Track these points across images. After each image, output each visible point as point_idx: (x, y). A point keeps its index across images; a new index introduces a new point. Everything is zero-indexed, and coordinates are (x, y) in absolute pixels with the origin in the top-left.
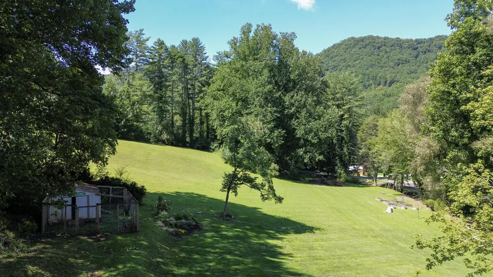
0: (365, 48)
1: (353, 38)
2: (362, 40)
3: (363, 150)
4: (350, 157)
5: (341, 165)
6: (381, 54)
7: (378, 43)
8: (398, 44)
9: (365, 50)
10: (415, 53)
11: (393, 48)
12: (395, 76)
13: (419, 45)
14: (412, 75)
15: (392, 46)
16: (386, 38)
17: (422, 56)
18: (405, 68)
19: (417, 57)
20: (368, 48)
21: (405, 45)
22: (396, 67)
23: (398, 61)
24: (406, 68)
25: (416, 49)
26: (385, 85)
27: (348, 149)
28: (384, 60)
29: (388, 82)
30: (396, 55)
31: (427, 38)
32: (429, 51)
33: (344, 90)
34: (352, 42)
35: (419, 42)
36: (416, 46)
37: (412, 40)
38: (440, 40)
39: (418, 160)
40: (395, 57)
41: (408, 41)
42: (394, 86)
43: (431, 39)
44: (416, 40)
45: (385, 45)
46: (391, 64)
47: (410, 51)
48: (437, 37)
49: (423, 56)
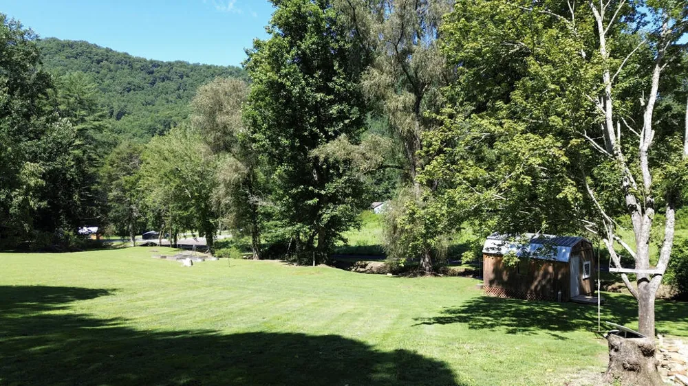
0: (76, 58)
1: (54, 40)
2: (71, 45)
3: (115, 193)
4: (84, 209)
5: (69, 223)
6: (102, 71)
7: (97, 55)
8: (126, 61)
9: (75, 61)
10: (150, 78)
11: (120, 65)
12: (125, 106)
13: (155, 69)
14: (149, 107)
15: (118, 63)
16: (108, 50)
17: (160, 84)
18: (138, 96)
19: (153, 83)
20: (80, 59)
21: (137, 64)
22: (126, 93)
23: (128, 86)
24: (140, 97)
25: (152, 73)
26: (111, 117)
27: (81, 196)
28: (107, 82)
29: (115, 114)
30: (125, 77)
31: (165, 61)
32: (168, 79)
33: (72, 100)
34: (53, 44)
35: (156, 64)
36: (151, 69)
37: (145, 60)
38: (181, 67)
39: (222, 190)
40: (123, 79)
41: (140, 60)
42: (124, 119)
43: (169, 63)
44: (151, 62)
45: (107, 60)
46: (118, 88)
47: (143, 74)
48: (178, 62)
49: (161, 84)
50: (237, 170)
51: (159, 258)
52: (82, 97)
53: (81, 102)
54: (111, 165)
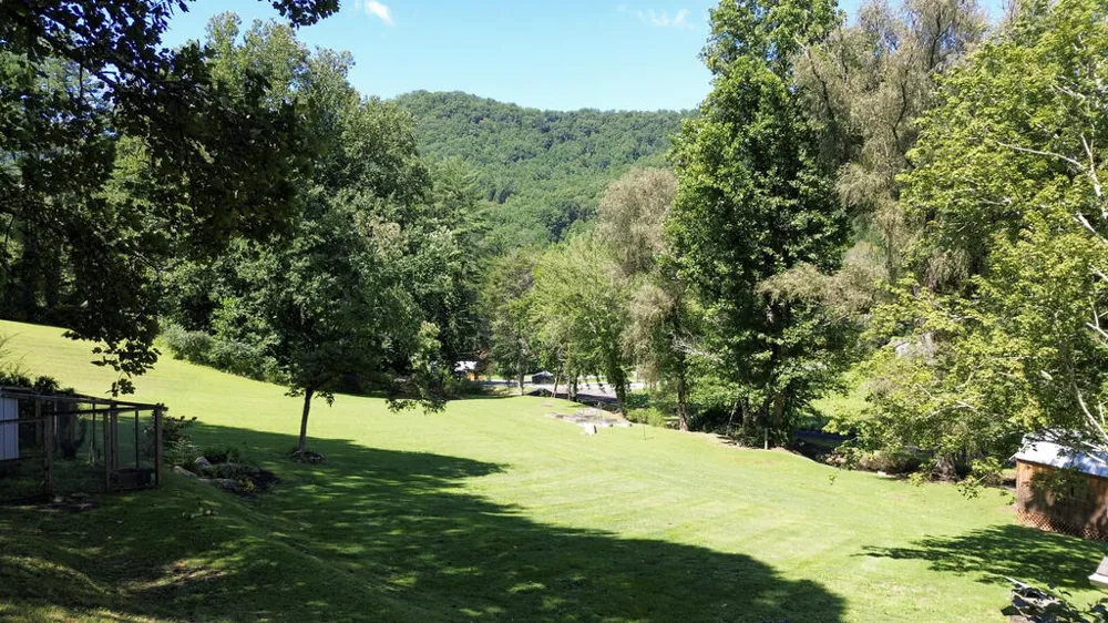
0: (449, 116)
1: (423, 93)
2: (443, 98)
3: (499, 322)
4: (462, 340)
5: (444, 358)
6: (484, 133)
7: (475, 110)
8: (514, 116)
9: (449, 122)
10: (545, 138)
11: (504, 123)
12: (511, 182)
13: (551, 124)
14: (543, 182)
15: (502, 119)
16: (490, 102)
17: (558, 147)
18: (527, 167)
19: (548, 146)
20: (455, 117)
21: (527, 119)
22: (512, 163)
23: (515, 152)
24: (530, 167)
25: (546, 130)
26: (491, 200)
27: (458, 322)
28: (488, 149)
29: (497, 194)
30: (511, 140)
31: (565, 111)
32: (570, 137)
33: (450, 194)
34: (422, 100)
35: (552, 117)
36: (547, 125)
37: (538, 112)
38: (588, 117)
39: (635, 329)
40: (509, 143)
41: (531, 113)
42: (509, 202)
43: (572, 114)
44: (547, 114)
45: (488, 116)
46: (502, 156)
47: (536, 133)
48: (584, 111)
49: (560, 146)
50: (656, 302)
51: (553, 417)
52: (461, 190)
53: (460, 197)
54: (496, 283)
